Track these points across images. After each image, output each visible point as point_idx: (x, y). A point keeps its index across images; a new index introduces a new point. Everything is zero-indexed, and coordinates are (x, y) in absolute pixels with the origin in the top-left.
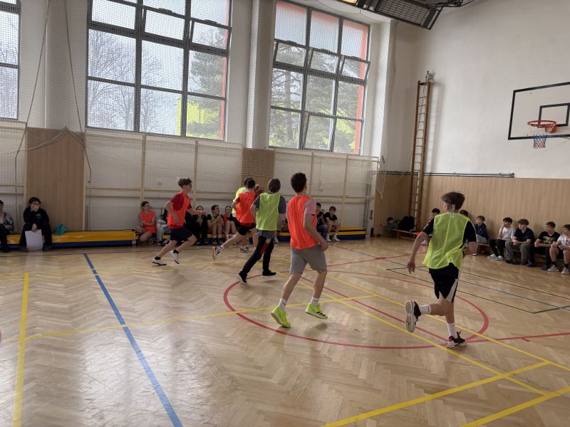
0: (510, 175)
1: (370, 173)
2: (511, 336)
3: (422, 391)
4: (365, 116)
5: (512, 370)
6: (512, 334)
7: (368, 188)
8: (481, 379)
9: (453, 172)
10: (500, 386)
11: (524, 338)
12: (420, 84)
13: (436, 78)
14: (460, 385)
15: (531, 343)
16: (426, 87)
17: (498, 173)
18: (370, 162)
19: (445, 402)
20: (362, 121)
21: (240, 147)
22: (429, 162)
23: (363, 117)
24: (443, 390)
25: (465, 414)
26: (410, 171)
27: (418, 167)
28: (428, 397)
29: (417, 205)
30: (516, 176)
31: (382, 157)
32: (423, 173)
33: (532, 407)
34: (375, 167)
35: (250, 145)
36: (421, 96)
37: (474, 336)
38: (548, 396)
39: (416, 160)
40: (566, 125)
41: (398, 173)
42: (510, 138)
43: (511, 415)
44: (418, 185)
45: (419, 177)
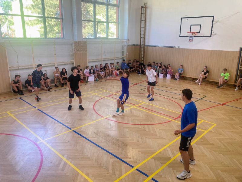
0: (178, 47)
1: (124, 46)
4: (120, 21)
7: (123, 52)
9: (156, 45)
12: (142, 7)
13: (148, 5)
16: (145, 9)
17: (173, 46)
18: (123, 42)
20: (119, 23)
22: (146, 41)
23: (119, 21)
26: (139, 44)
27: (142, 43)
29: (142, 58)
30: (180, 47)
31: (128, 40)
32: (144, 46)
34: (126, 43)
35: (76, 40)
36: (142, 12)
38: (206, 132)
39: (141, 40)
40: (200, 33)
41: (134, 45)
42: (180, 36)
43: (200, 139)
44: (143, 50)
45: (143, 47)
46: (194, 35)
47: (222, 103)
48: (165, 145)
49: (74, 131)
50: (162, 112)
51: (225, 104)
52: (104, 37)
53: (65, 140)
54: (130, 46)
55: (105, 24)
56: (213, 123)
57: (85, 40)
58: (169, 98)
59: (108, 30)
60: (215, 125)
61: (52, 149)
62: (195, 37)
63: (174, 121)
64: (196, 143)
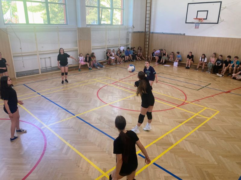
1: (128, 33)
4: (124, 7)
5: (198, 112)
6: (194, 99)
7: (127, 40)
8: (192, 116)
10: (197, 118)
11: (198, 100)
14: (187, 119)
15: (200, 102)
17: (179, 33)
18: (128, 29)
19: (185, 125)
20: (123, 9)
22: (152, 27)
24: (184, 122)
25: (191, 127)
26: (144, 31)
27: (147, 30)
28: (181, 125)
29: (147, 46)
30: (186, 35)
31: (133, 26)
32: (150, 33)
33: (206, 123)
34: (130, 30)
35: (80, 26)
37: (184, 102)
38: (209, 119)
39: (146, 27)
40: (206, 19)
41: (139, 32)
42: (186, 23)
43: (202, 126)
44: (148, 37)
45: (148, 34)
46: (200, 22)
47: (226, 91)
48: (168, 132)
49: (77, 117)
50: (165, 99)
51: (229, 92)
52: (108, 23)
53: (69, 126)
54: (134, 32)
55: (110, 10)
56: (216, 110)
57: (89, 27)
58: (173, 85)
59: (113, 17)
60: (218, 112)
61: (56, 134)
62: (201, 23)
63: (177, 108)
64: (199, 130)
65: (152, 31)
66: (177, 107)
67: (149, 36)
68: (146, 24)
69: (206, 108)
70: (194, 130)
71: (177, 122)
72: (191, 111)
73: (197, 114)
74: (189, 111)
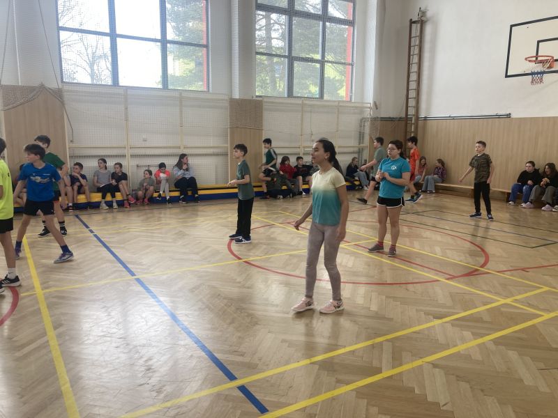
0: (507, 115)
1: (363, 121)
2: (511, 268)
3: (431, 317)
4: (355, 60)
5: (513, 296)
6: (511, 266)
7: (361, 136)
8: (485, 305)
9: (448, 115)
10: (502, 309)
11: (523, 270)
12: (412, 22)
14: (466, 311)
15: (531, 273)
16: (419, 25)
19: (453, 325)
20: (352, 65)
21: (226, 97)
22: (423, 105)
23: (353, 61)
24: (450, 316)
25: (472, 333)
26: (404, 116)
28: (437, 322)
30: (513, 116)
33: (534, 325)
34: (368, 114)
35: (236, 95)
36: (413, 35)
37: (477, 270)
38: (547, 316)
39: (410, 105)
41: (391, 119)
42: (507, 76)
43: (515, 332)
44: (413, 130)
45: (413, 122)
46: (546, 68)
50: (417, 261)
57: (260, 99)
62: (548, 72)
63: (447, 281)
64: (496, 342)
65: (422, 115)
66: (448, 279)
67: (416, 128)
68: (407, 98)
69: (546, 289)
70: (480, 341)
71: (427, 314)
72: (489, 292)
73: (508, 301)
74: (483, 291)
